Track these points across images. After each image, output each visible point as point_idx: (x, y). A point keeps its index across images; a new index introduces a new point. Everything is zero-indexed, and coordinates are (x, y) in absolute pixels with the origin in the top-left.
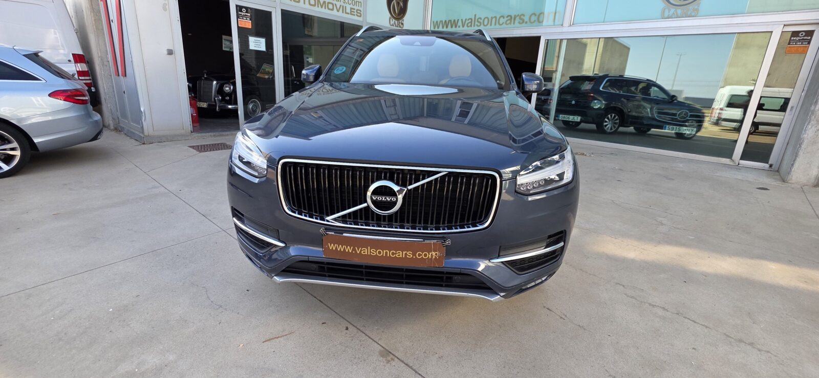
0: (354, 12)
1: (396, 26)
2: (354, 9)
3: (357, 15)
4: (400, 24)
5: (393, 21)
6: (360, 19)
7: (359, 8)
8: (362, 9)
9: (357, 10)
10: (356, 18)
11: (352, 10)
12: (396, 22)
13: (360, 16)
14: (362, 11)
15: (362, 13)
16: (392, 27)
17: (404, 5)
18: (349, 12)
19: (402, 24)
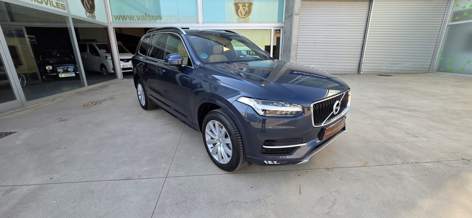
0: (59, 6)
1: (91, 18)
2: (59, 4)
3: (62, 9)
4: (93, 17)
5: (88, 14)
6: (66, 11)
7: (63, 3)
8: (64, 4)
9: (61, 4)
10: (61, 10)
11: (58, 4)
12: (90, 14)
13: (65, 9)
14: (65, 5)
15: (65, 7)
16: (89, 18)
17: (92, 2)
18: (56, 5)
19: (95, 16)
